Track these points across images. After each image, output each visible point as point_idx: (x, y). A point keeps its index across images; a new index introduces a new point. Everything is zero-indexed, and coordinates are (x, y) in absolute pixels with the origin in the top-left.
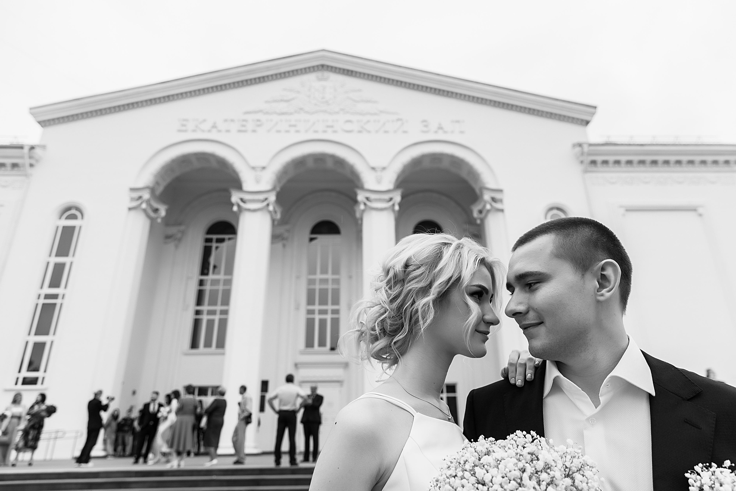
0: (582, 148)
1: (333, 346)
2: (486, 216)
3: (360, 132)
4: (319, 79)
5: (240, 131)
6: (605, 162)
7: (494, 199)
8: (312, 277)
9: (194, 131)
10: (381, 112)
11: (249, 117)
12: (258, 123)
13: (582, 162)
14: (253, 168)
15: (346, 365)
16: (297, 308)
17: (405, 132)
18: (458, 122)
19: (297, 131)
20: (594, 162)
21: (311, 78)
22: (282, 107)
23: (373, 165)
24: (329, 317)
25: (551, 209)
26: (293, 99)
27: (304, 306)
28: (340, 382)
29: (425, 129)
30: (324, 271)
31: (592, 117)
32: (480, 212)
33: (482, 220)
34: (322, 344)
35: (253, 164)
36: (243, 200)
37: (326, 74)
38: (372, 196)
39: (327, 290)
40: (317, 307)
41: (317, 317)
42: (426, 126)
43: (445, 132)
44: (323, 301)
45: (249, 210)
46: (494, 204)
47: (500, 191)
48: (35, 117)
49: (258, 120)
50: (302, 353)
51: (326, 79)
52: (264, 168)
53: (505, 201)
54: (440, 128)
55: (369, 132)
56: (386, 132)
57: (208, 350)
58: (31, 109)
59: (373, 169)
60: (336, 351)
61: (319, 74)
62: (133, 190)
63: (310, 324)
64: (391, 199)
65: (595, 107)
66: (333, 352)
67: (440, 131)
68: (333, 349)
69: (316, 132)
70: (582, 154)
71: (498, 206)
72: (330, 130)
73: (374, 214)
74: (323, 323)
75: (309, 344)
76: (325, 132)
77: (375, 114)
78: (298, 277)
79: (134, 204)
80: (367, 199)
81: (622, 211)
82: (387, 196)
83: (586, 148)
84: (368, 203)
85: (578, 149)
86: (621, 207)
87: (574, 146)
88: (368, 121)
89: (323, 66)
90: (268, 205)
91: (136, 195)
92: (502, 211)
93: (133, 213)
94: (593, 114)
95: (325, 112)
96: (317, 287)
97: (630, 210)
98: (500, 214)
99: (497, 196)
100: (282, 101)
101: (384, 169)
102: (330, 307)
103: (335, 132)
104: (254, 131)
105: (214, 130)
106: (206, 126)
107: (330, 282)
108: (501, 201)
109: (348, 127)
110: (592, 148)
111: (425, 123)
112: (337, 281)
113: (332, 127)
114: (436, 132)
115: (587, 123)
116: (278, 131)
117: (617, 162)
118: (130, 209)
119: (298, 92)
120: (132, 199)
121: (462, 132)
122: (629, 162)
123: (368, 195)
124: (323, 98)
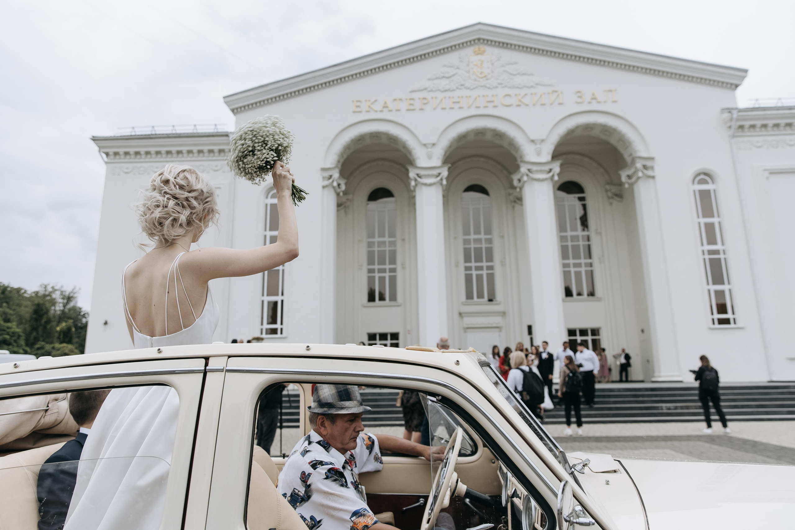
0: (732, 114)
1: (491, 298)
2: (636, 181)
3: (518, 106)
4: (476, 53)
5: (408, 110)
6: (753, 127)
7: (645, 167)
8: (467, 237)
9: (367, 111)
10: (537, 84)
11: (415, 95)
12: (425, 101)
13: (730, 127)
14: (425, 145)
15: (503, 314)
16: (457, 266)
17: (561, 104)
18: (610, 91)
19: (461, 108)
20: (741, 127)
21: (468, 52)
22: (444, 83)
23: (532, 138)
24: (484, 272)
25: (699, 174)
26: (454, 75)
27: (462, 265)
28: (499, 328)
29: (579, 100)
30: (477, 232)
31: (743, 80)
32: (629, 177)
33: (632, 185)
34: (480, 296)
35: (424, 141)
36: (419, 175)
37: (483, 47)
38: (534, 168)
39: (481, 248)
40: (473, 264)
41: (474, 273)
42: (580, 97)
43: (599, 102)
44: (479, 259)
45: (426, 185)
46: (645, 172)
47: (652, 159)
48: (229, 107)
49: (424, 99)
50: (464, 304)
51: (482, 53)
52: (434, 145)
53: (656, 168)
54: (594, 98)
55: (527, 105)
56: (543, 105)
57: (382, 303)
58: (224, 98)
59: (533, 141)
60: (494, 302)
61: (476, 48)
62: (323, 170)
63: (468, 279)
64: (550, 170)
65: (746, 71)
66: (491, 303)
67: (594, 102)
68: (490, 300)
69: (478, 107)
70: (731, 120)
71: (649, 173)
72: (490, 105)
73: (536, 185)
74: (480, 278)
75: (469, 296)
76: (486, 107)
77: (532, 87)
78: (455, 238)
79: (327, 183)
80: (529, 170)
81: (766, 174)
82: (547, 168)
83: (735, 114)
84: (530, 175)
85: (726, 115)
86: (765, 170)
87: (723, 110)
88: (526, 95)
89: (479, 39)
90: (442, 179)
91: (327, 174)
92: (653, 177)
93: (326, 190)
94: (743, 78)
95: (484, 86)
96: (472, 246)
97: (773, 173)
98: (651, 181)
99: (648, 163)
100: (443, 77)
101: (543, 141)
102: (485, 264)
103: (495, 107)
104: (421, 109)
105: (386, 110)
106: (378, 106)
107: (483, 241)
108: (652, 168)
109: (507, 101)
110: (741, 114)
111: (579, 94)
112: (490, 241)
113: (493, 102)
114: (590, 103)
115: (737, 86)
116: (444, 109)
117: (765, 126)
118: (324, 187)
119: (458, 68)
120: (324, 178)
121: (614, 102)
122: (777, 126)
123: (530, 167)
124: (481, 73)
